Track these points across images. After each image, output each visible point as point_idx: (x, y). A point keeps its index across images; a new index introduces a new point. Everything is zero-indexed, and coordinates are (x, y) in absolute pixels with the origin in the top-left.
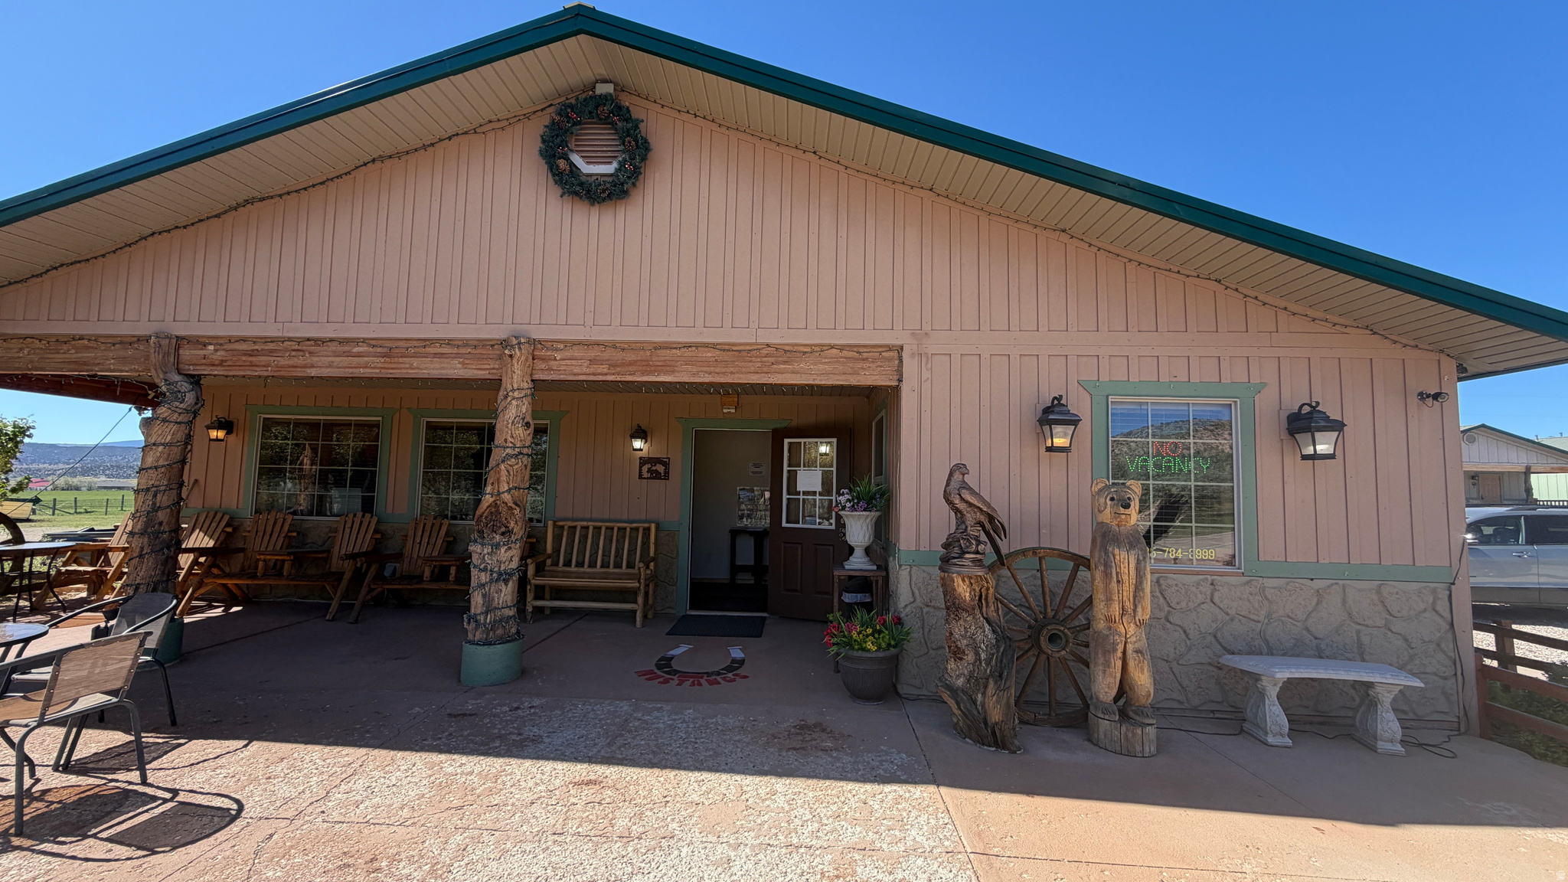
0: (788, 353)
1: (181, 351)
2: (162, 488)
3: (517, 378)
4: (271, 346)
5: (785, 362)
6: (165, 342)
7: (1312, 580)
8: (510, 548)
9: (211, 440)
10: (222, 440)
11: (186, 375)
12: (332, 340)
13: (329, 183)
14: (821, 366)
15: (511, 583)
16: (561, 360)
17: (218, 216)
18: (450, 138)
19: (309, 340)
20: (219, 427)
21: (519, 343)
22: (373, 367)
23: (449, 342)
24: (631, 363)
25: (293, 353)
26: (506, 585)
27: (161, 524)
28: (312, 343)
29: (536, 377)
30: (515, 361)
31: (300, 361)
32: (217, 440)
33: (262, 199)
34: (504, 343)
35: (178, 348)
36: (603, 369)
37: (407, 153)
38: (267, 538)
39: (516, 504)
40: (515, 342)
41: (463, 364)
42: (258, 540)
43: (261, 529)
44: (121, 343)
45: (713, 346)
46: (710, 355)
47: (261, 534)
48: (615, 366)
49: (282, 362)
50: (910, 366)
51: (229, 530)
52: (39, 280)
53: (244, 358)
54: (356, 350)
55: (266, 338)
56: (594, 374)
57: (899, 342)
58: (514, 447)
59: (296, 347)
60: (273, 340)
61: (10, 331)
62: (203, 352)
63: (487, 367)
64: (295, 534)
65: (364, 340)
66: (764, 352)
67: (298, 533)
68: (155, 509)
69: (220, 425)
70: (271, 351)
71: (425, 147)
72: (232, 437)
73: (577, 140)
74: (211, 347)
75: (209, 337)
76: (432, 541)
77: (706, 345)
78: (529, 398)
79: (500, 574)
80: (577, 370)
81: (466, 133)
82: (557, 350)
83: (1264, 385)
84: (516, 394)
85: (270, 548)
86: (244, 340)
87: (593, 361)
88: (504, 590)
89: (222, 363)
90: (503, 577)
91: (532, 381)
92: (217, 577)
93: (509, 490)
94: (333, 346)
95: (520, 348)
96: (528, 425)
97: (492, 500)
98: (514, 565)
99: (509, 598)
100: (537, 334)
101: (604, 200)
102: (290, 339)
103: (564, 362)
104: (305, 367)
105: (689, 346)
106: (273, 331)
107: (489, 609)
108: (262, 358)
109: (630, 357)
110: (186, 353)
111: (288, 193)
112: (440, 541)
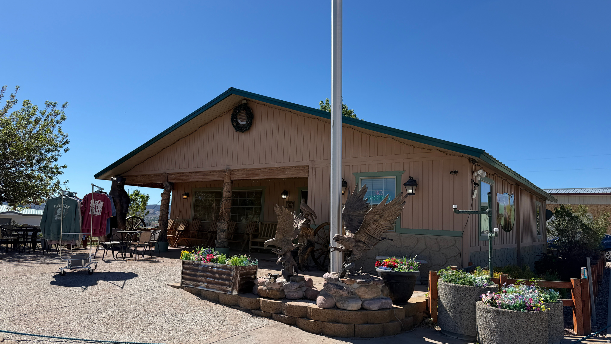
0: (283, 169)
1: (168, 177)
2: (164, 210)
3: (227, 180)
4: (183, 174)
5: (283, 172)
6: (165, 175)
7: (416, 234)
8: (225, 224)
9: (184, 199)
10: (186, 199)
11: (169, 182)
12: (194, 172)
13: (193, 133)
14: (291, 173)
15: (225, 233)
16: (236, 174)
17: (174, 143)
18: (215, 118)
19: (190, 172)
20: (185, 195)
21: (227, 171)
22: (200, 178)
23: (215, 171)
24: (250, 174)
25: (187, 176)
26: (224, 232)
27: (164, 218)
28: (190, 173)
29: (231, 179)
30: (226, 175)
31: (188, 178)
32: (185, 199)
33: (182, 138)
34: (224, 171)
35: (167, 176)
36: (244, 176)
37: (207, 123)
38: (195, 227)
39: (226, 212)
40: (226, 170)
41: (218, 176)
42: (193, 228)
43: (193, 225)
44: (158, 175)
45: (267, 168)
46: (266, 171)
47: (193, 226)
48: (247, 175)
49: (185, 178)
50: (310, 171)
51: (187, 225)
52: (145, 162)
53: (179, 178)
54: (198, 174)
55: (182, 172)
56: (243, 178)
57: (308, 165)
58: (226, 198)
59: (187, 174)
60: (184, 173)
61: (141, 174)
62: (171, 177)
63: (222, 177)
64: (201, 226)
65: (200, 172)
66: (278, 169)
67: (202, 226)
68: (163, 214)
69: (185, 194)
70: (183, 176)
71: (211, 121)
72: (188, 198)
73: (239, 116)
74: (173, 175)
75: (173, 173)
76: (231, 228)
77: (266, 168)
78: (230, 185)
79: (222, 230)
80: (239, 177)
81: (218, 117)
82: (235, 172)
83: (405, 171)
84: (226, 184)
85: (195, 230)
86: (178, 173)
87: (243, 174)
88: (223, 234)
89: (175, 179)
90: (223, 231)
91: (231, 180)
92: (183, 237)
93: (224, 209)
94: (194, 174)
95: (227, 172)
96: (229, 192)
97: (221, 211)
98: (226, 228)
99: (224, 236)
100: (232, 168)
101: (244, 131)
102: (186, 173)
103: (237, 175)
104: (189, 179)
105: (262, 169)
106: (183, 171)
107: (220, 239)
108: (182, 177)
109: (250, 172)
110: (169, 177)
111: (186, 136)
112: (233, 229)
